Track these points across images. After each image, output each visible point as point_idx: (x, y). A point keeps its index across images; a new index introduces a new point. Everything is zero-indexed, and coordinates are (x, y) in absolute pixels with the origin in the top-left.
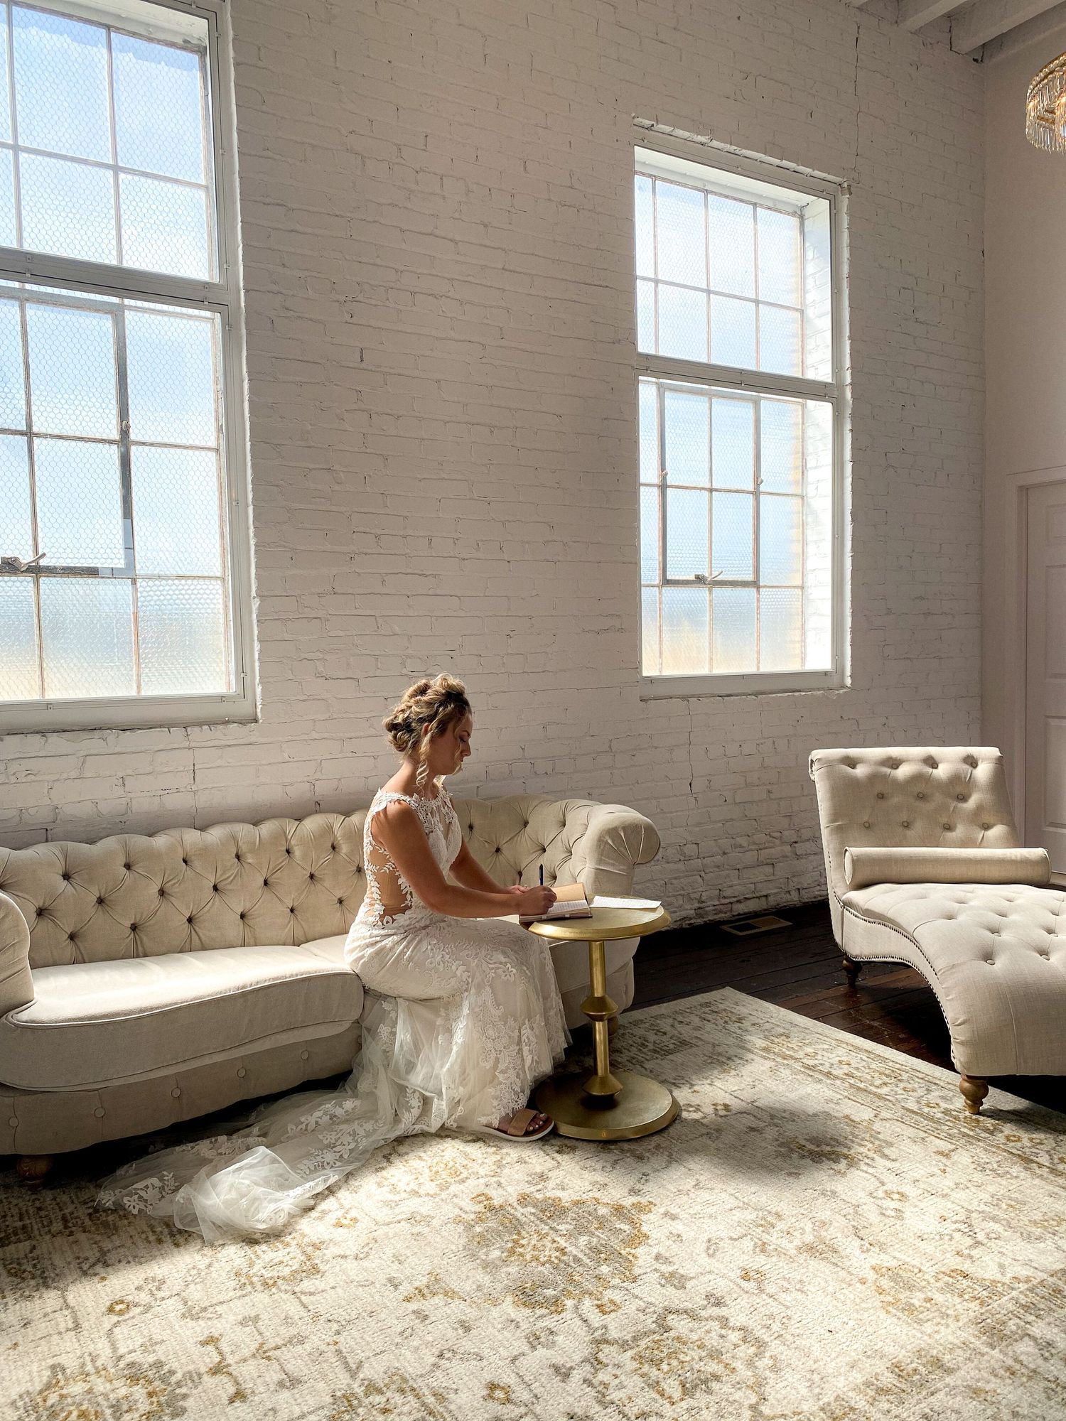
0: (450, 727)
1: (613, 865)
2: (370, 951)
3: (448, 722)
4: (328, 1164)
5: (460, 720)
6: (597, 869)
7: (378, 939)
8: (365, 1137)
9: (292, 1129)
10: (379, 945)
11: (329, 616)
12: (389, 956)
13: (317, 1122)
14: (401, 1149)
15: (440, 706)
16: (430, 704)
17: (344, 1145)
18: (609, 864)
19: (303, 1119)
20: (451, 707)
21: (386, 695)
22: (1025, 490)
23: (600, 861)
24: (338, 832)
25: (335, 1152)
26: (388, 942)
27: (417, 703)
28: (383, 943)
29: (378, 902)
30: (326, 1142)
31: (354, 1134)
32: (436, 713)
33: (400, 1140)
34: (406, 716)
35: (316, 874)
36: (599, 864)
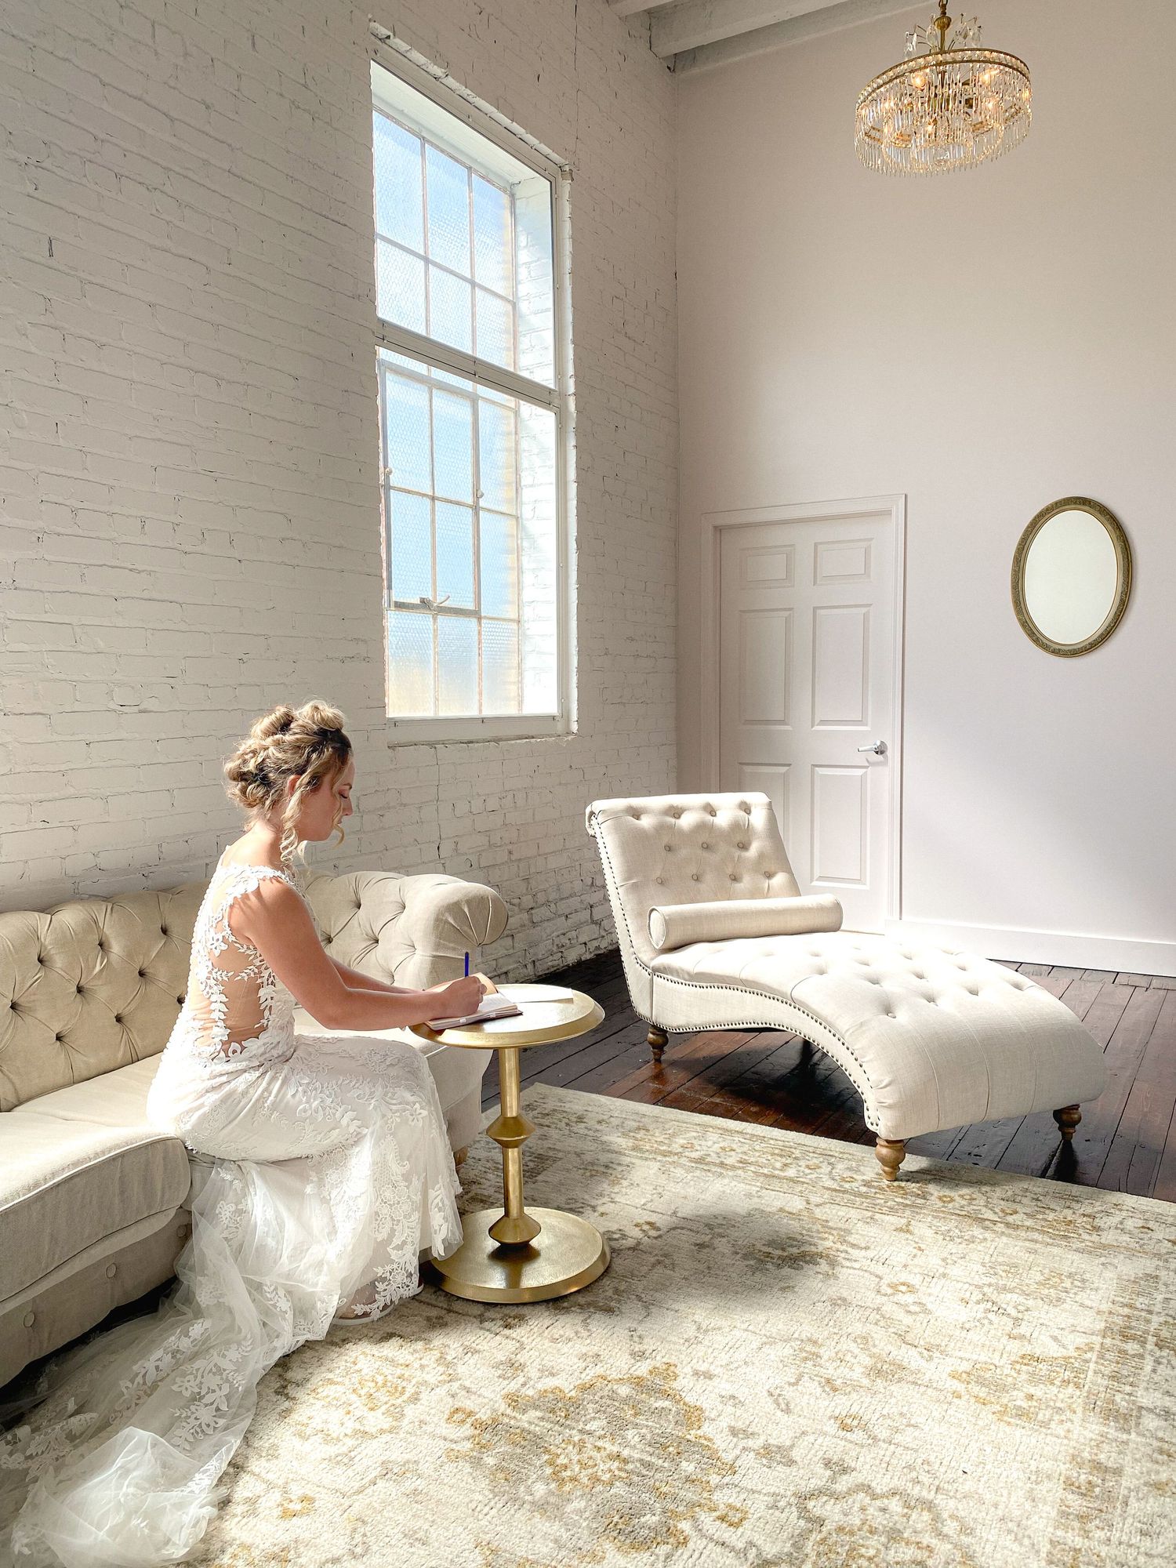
0: (327, 779)
1: (454, 949)
2: (214, 1097)
3: (324, 774)
4: (208, 1426)
5: (340, 770)
6: (434, 956)
7: (224, 1079)
8: (236, 1371)
9: (127, 1388)
10: (227, 1088)
11: (8, 622)
12: (242, 1104)
13: (157, 1368)
14: (295, 1374)
15: (313, 751)
16: (297, 747)
17: (214, 1391)
18: (449, 948)
19: (135, 1368)
20: (328, 752)
21: (89, 738)
22: (719, 530)
23: (438, 946)
24: (47, 939)
25: (206, 1405)
26: (241, 1083)
27: (278, 744)
28: (233, 1085)
29: (221, 1024)
30: (187, 1394)
31: (219, 1371)
32: (308, 761)
33: (284, 1362)
34: (260, 760)
35: (22, 1001)
36: (437, 950)
